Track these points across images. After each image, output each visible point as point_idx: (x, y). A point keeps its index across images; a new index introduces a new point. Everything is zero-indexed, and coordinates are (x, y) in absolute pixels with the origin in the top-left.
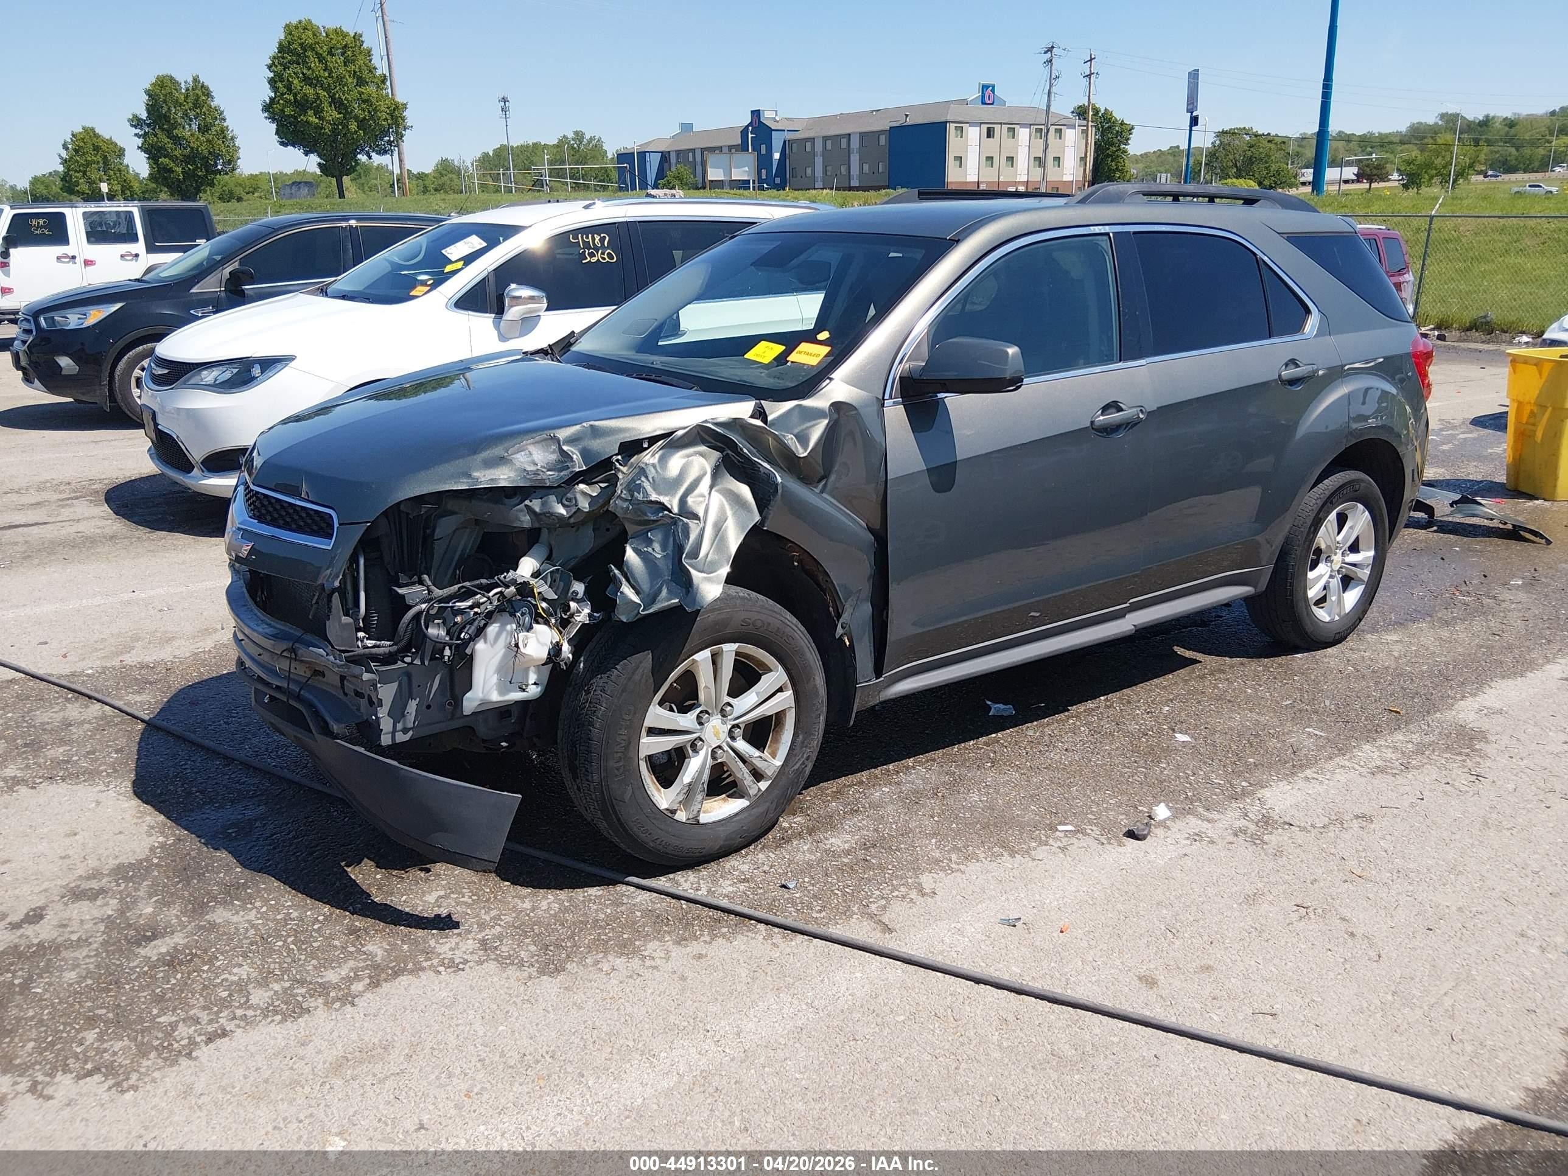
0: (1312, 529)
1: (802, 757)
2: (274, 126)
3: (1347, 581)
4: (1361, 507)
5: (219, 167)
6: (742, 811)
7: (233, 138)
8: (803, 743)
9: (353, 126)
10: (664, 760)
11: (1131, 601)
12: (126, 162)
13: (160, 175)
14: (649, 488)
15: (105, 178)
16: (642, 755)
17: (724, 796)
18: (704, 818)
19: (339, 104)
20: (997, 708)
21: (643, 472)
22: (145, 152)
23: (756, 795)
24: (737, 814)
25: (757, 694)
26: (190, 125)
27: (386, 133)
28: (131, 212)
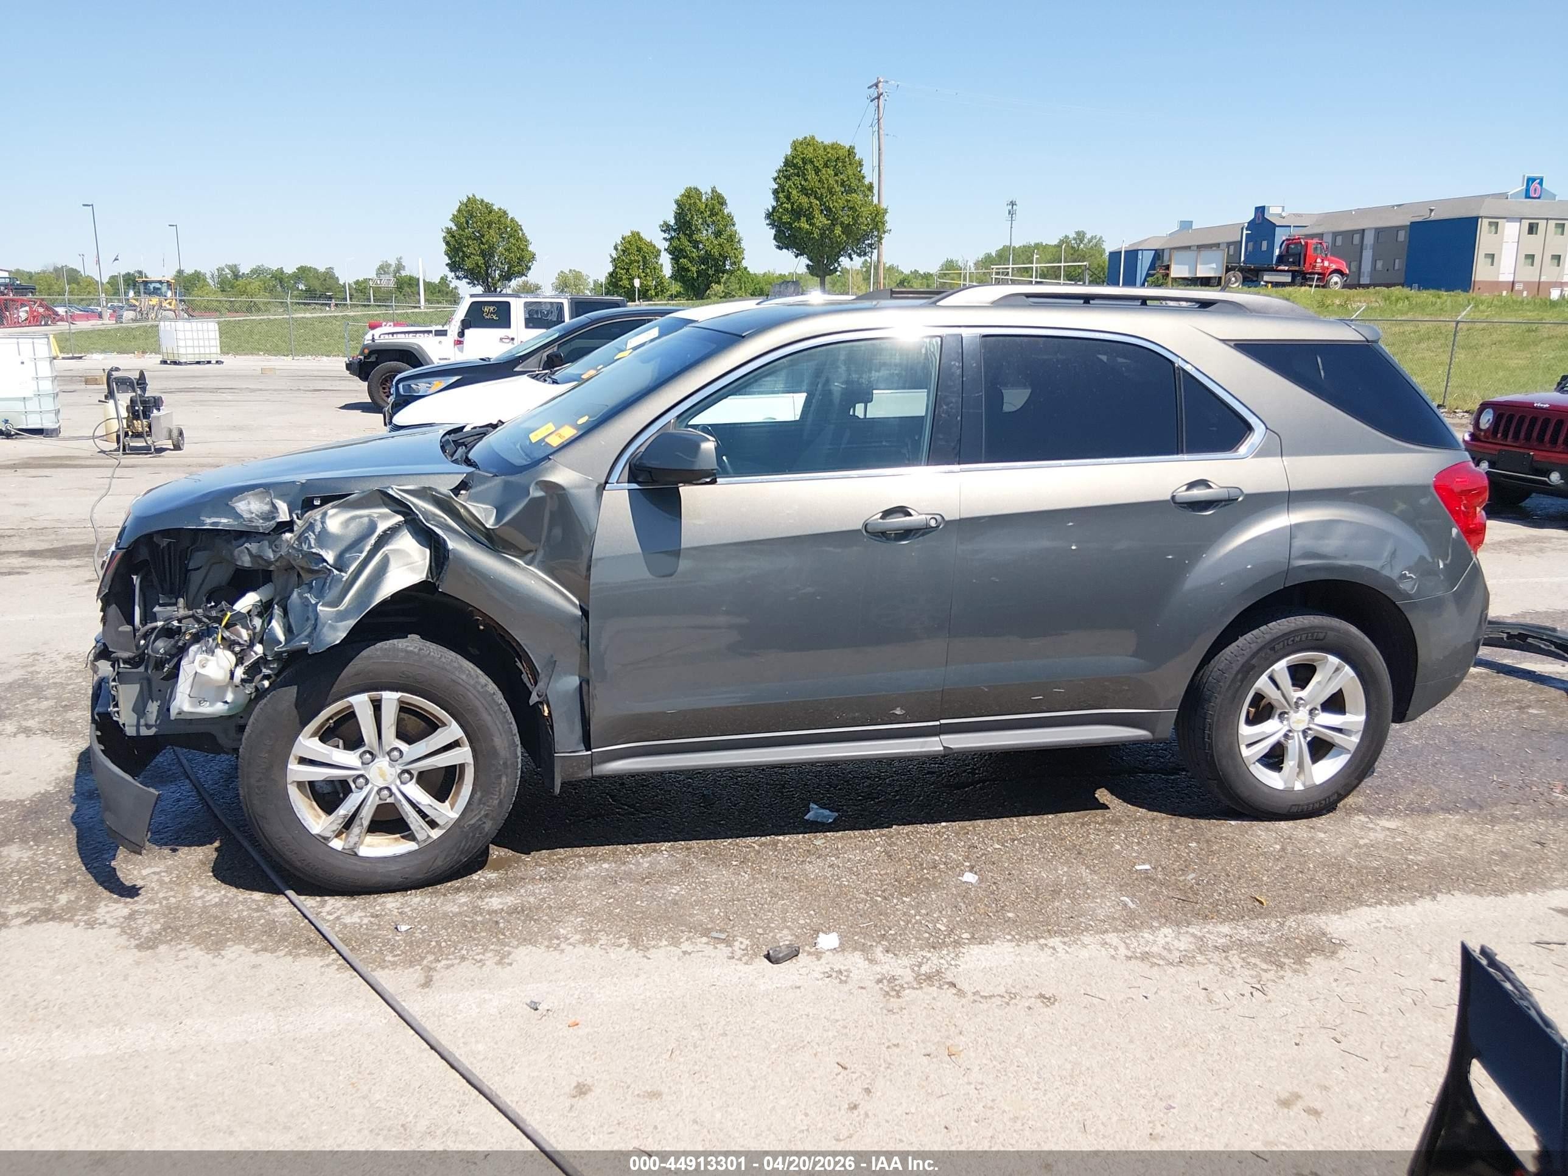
0: (1239, 676)
1: (479, 812)
2: (773, 232)
3: (1319, 748)
4: (1333, 660)
5: (727, 267)
6: (410, 853)
7: (739, 242)
8: (480, 800)
9: (838, 231)
10: (327, 789)
11: (943, 721)
12: (660, 262)
14: (313, 542)
16: (289, 780)
17: (398, 835)
18: (363, 851)
19: (828, 211)
20: (815, 812)
21: (311, 527)
22: (670, 254)
23: (425, 841)
24: (402, 856)
25: (427, 746)
27: (866, 236)
28: (562, 303)
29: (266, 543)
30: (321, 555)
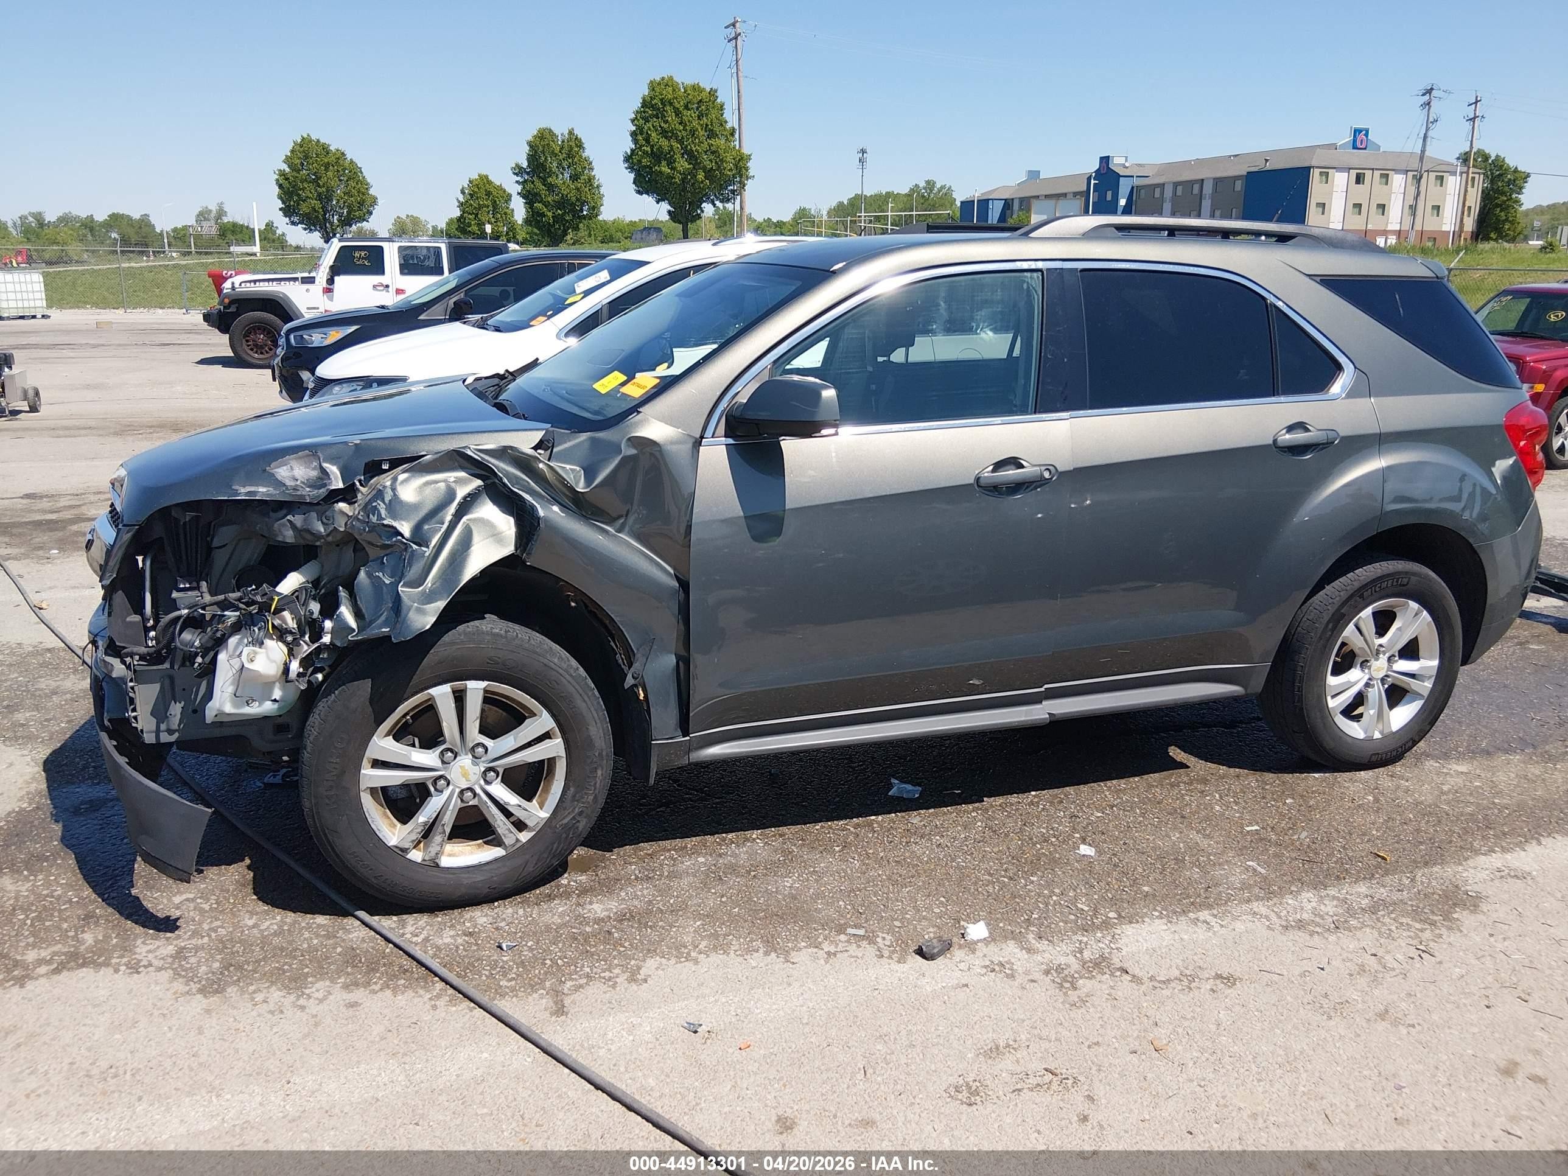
0: (1330, 626)
1: (573, 811)
2: (632, 176)
3: (1396, 694)
4: (1414, 605)
5: (585, 213)
6: (496, 860)
7: (598, 187)
8: (574, 796)
9: (701, 176)
10: (403, 794)
11: (1046, 686)
12: (511, 207)
13: (534, 218)
14: (383, 512)
15: (493, 220)
16: (363, 787)
17: (481, 841)
18: (445, 862)
19: (692, 157)
21: (379, 494)
22: (523, 198)
23: (513, 845)
24: (488, 863)
25: (515, 739)
26: (563, 174)
27: (730, 182)
28: (439, 248)
29: (314, 515)
30: (395, 528)
